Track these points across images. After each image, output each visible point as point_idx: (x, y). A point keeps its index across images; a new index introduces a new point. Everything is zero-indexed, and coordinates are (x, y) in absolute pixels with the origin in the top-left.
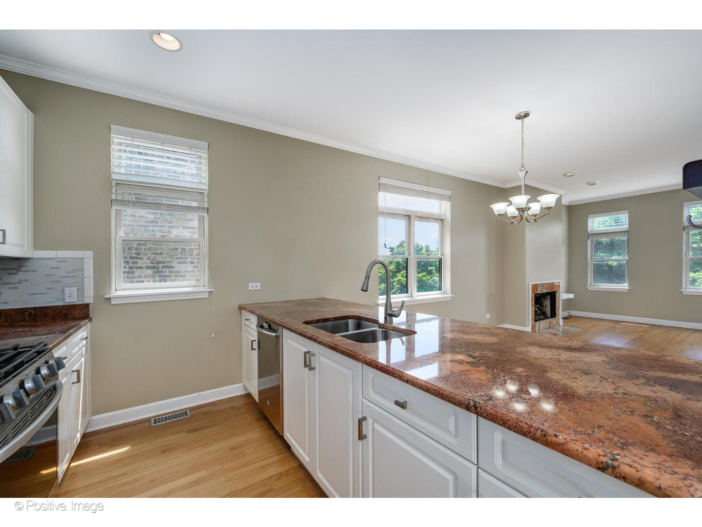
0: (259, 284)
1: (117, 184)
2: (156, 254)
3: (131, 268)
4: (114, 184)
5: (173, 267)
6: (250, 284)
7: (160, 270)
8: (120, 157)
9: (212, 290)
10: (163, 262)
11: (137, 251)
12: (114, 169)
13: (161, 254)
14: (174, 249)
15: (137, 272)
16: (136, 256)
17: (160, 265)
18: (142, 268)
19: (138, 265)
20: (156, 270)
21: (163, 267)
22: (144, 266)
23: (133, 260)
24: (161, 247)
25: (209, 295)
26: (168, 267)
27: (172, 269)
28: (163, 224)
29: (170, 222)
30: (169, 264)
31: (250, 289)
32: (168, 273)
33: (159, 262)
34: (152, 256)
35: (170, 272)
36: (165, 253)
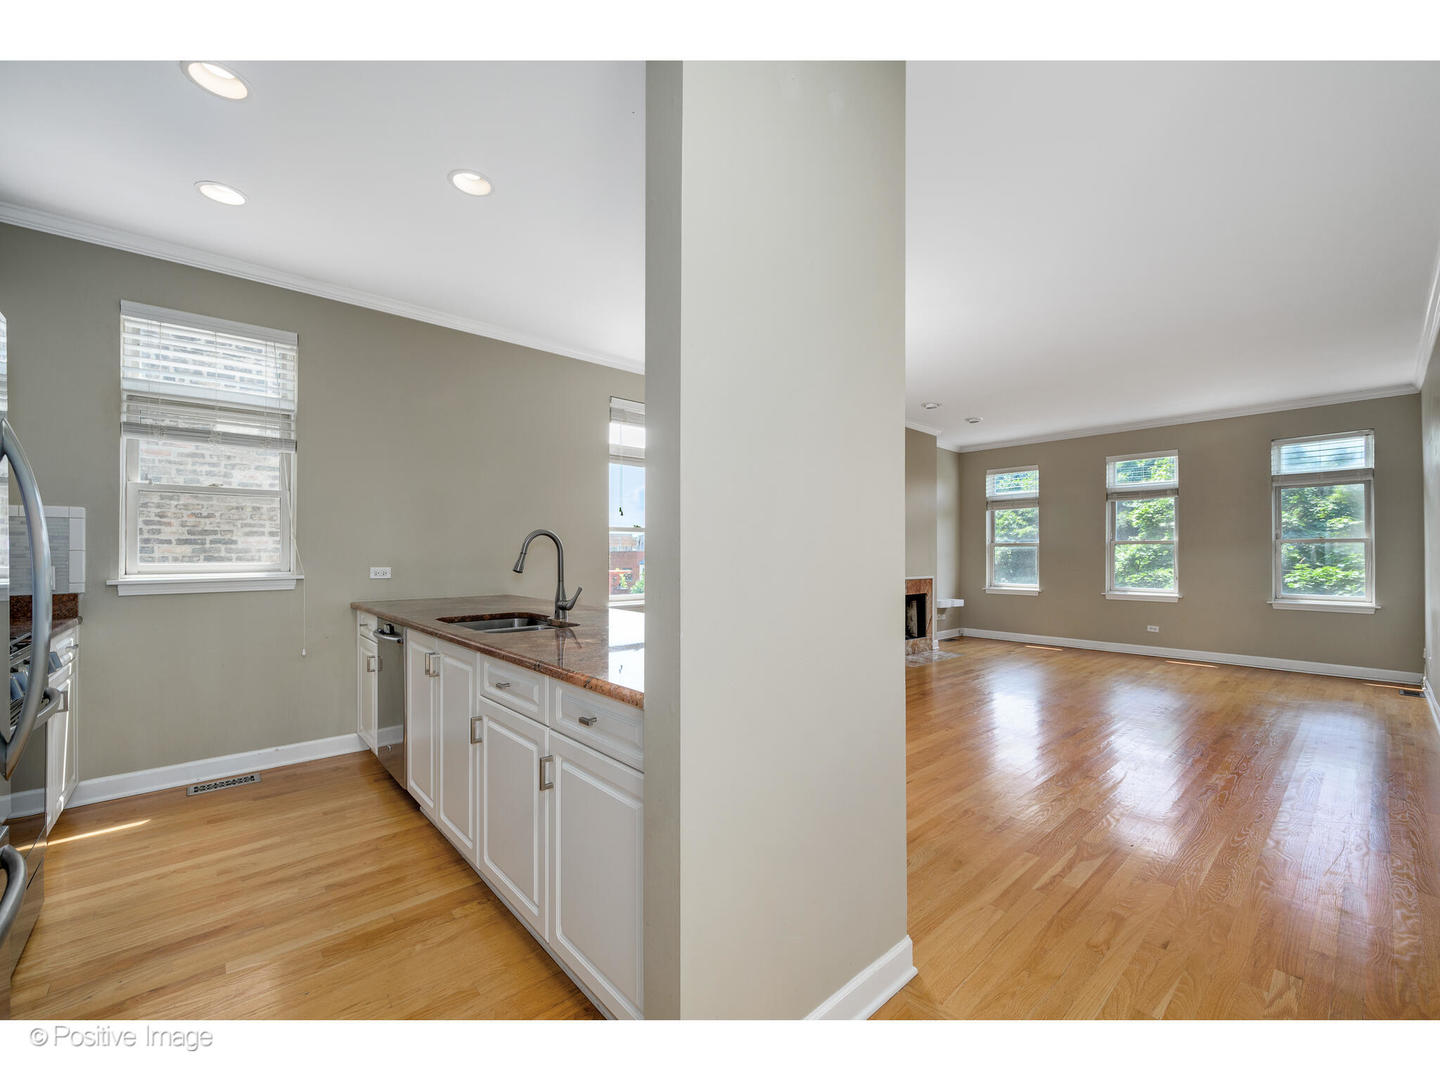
0: (388, 569)
1: (131, 398)
2: (198, 516)
3: (147, 541)
4: (124, 397)
5: (234, 542)
6: (372, 569)
7: (208, 546)
8: (136, 354)
9: (303, 577)
10: (215, 532)
11: (159, 510)
12: (125, 373)
13: (209, 516)
14: (237, 508)
15: (159, 550)
16: (157, 519)
17: (209, 538)
18: (169, 542)
19: (162, 537)
20: (198, 547)
21: (212, 542)
22: (173, 538)
23: (151, 527)
24: (210, 503)
25: (297, 584)
26: (226, 543)
27: (233, 546)
28: (215, 460)
29: (229, 457)
30: (228, 537)
31: (372, 576)
32: (223, 554)
33: (205, 532)
34: (191, 520)
35: (229, 551)
36: (217, 514)
